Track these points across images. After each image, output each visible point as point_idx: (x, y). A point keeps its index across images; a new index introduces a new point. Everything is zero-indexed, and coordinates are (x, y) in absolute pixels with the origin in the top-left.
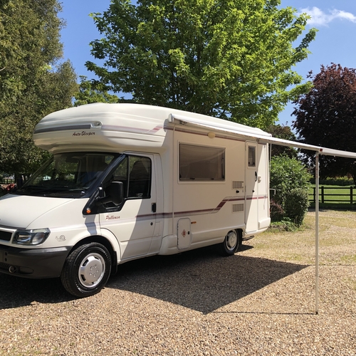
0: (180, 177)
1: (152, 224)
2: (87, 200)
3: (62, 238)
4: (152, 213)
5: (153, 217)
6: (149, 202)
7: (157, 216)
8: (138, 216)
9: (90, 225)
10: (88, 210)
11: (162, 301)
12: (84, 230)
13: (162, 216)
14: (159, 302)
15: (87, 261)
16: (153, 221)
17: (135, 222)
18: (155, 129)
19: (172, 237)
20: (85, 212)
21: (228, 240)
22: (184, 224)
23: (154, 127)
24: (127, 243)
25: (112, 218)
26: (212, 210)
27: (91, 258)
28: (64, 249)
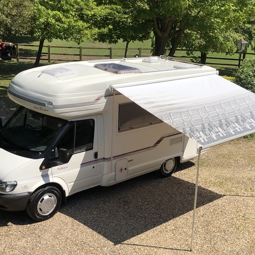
0: (119, 129)
1: (94, 167)
2: (43, 159)
3: (26, 187)
4: (95, 159)
5: (95, 162)
6: (92, 152)
7: (98, 161)
8: (81, 164)
9: (45, 176)
10: (44, 167)
11: (91, 230)
12: (41, 180)
13: (103, 160)
14: (89, 230)
15: (43, 199)
16: (95, 165)
17: (79, 169)
18: (97, 99)
19: (110, 174)
20: (41, 168)
21: (165, 166)
22: (122, 163)
23: (96, 98)
24: (73, 183)
25: (62, 168)
26: (149, 147)
27: (46, 197)
28: (27, 194)
